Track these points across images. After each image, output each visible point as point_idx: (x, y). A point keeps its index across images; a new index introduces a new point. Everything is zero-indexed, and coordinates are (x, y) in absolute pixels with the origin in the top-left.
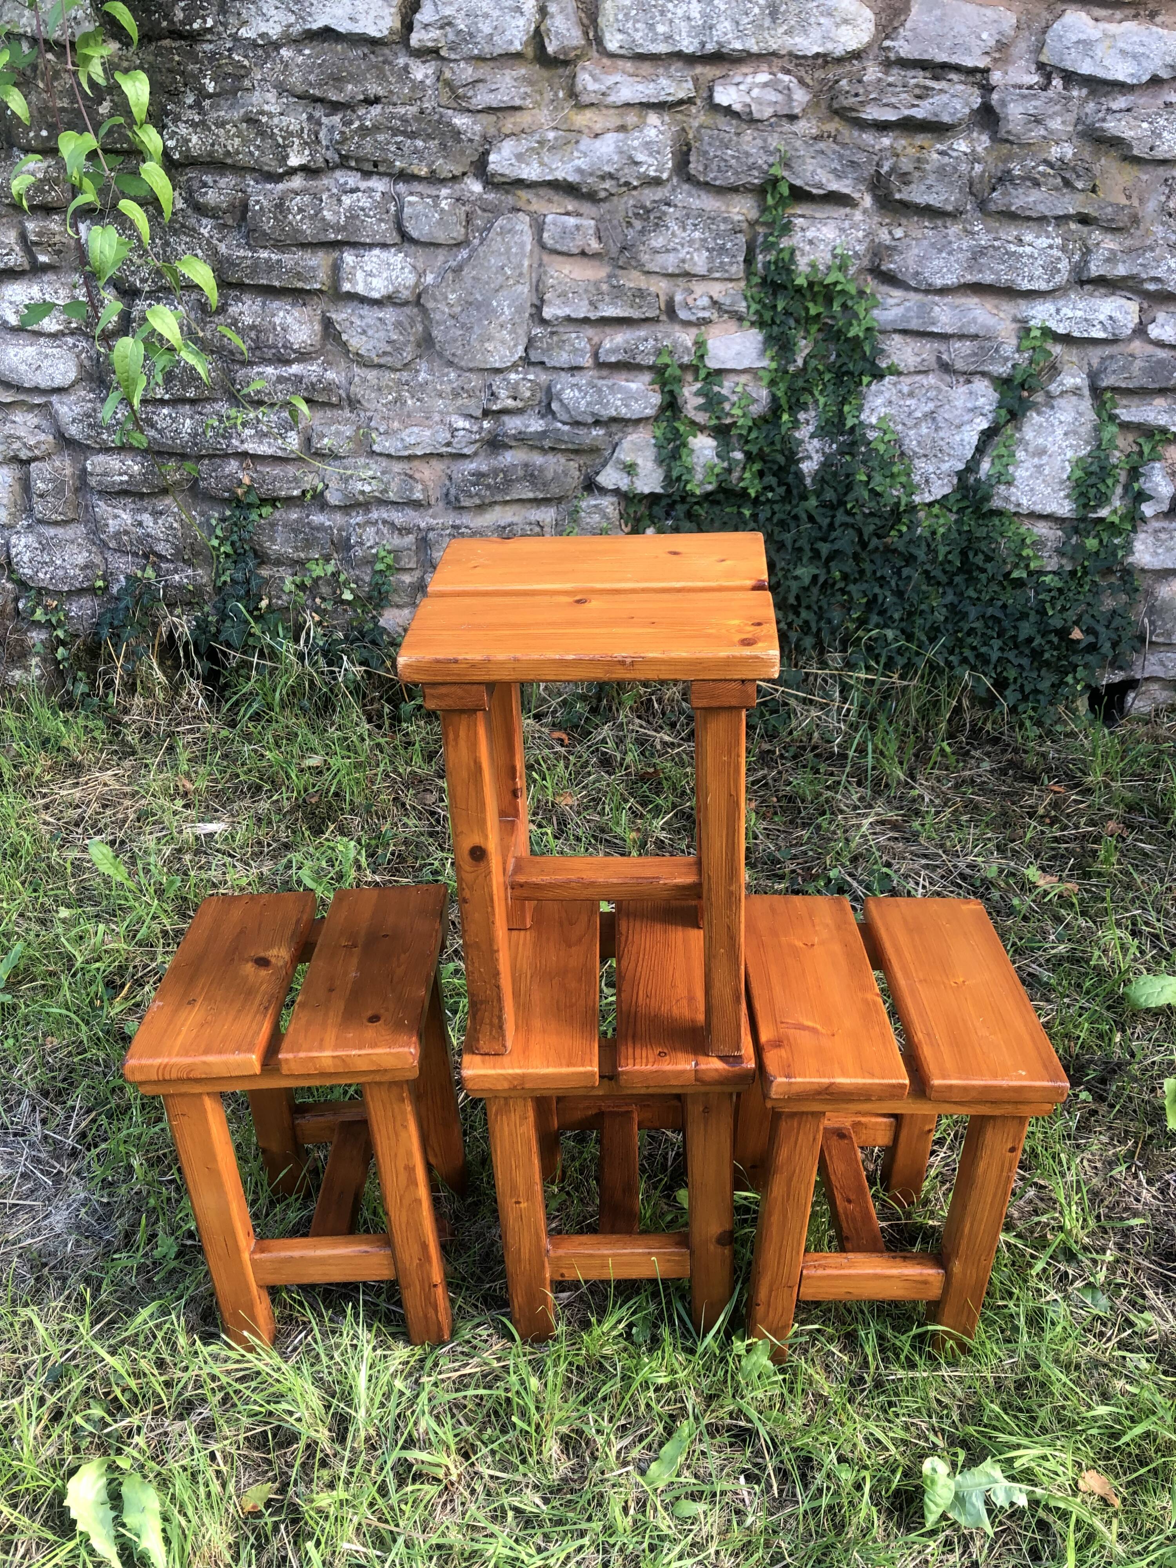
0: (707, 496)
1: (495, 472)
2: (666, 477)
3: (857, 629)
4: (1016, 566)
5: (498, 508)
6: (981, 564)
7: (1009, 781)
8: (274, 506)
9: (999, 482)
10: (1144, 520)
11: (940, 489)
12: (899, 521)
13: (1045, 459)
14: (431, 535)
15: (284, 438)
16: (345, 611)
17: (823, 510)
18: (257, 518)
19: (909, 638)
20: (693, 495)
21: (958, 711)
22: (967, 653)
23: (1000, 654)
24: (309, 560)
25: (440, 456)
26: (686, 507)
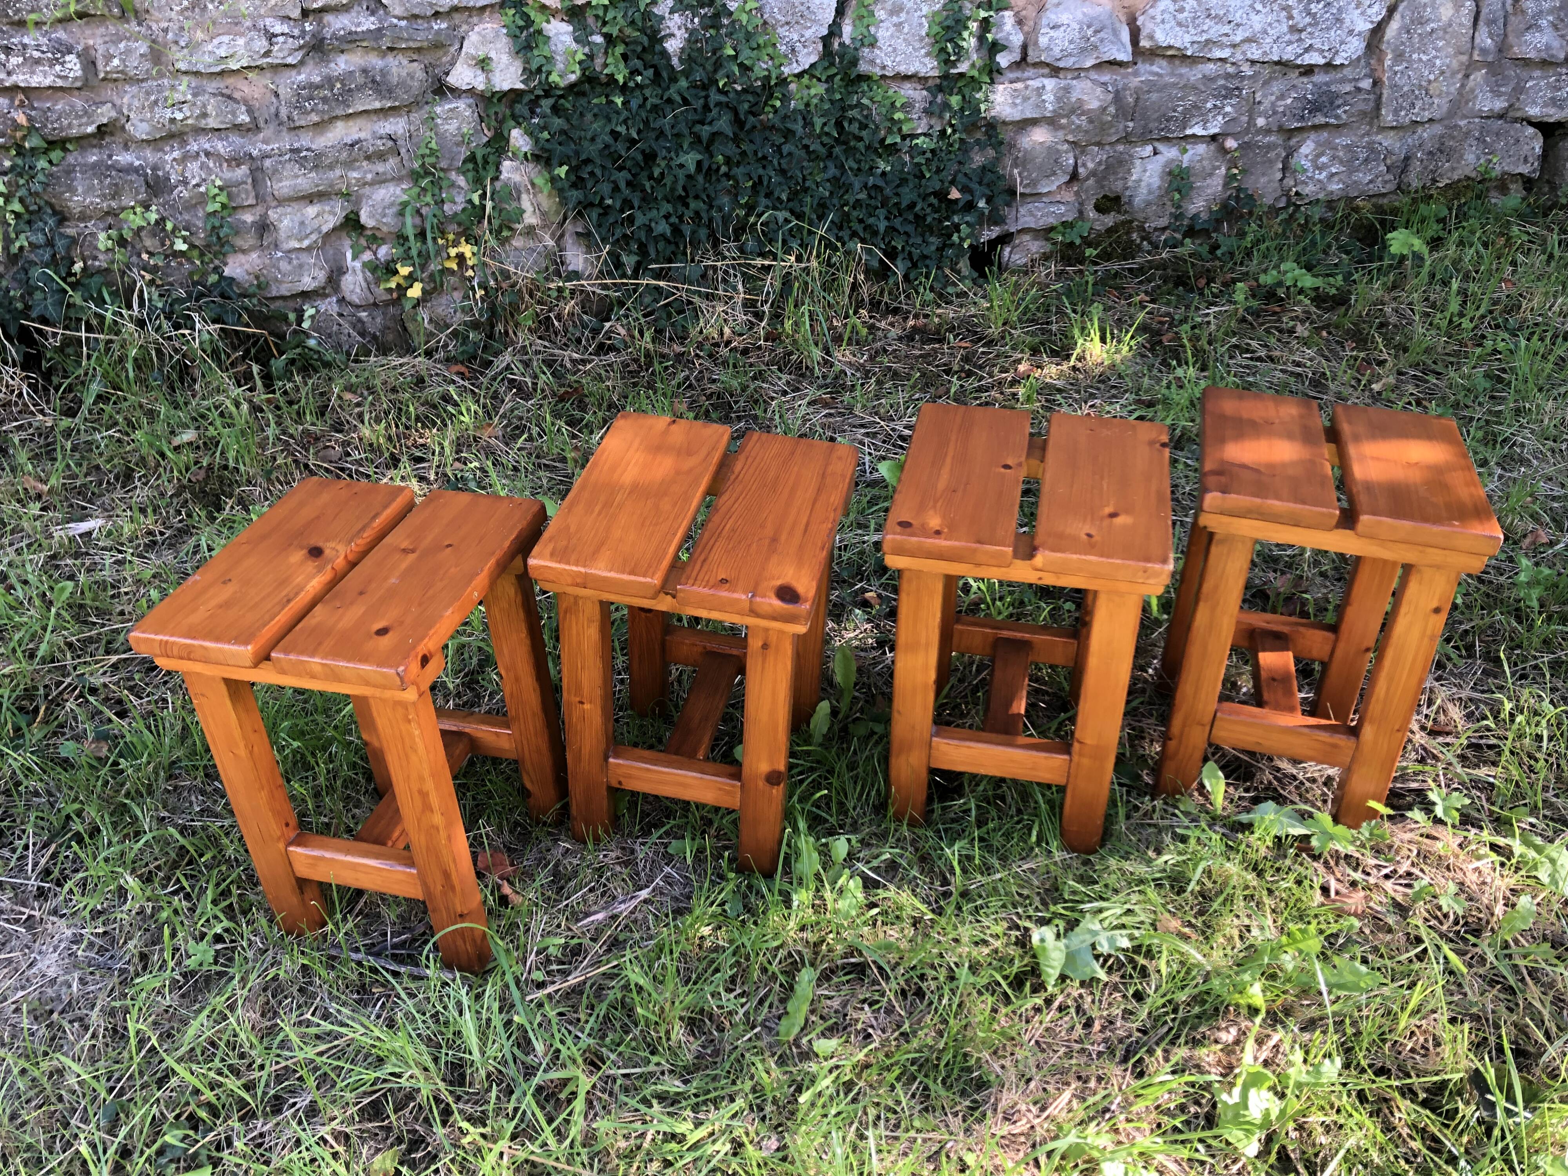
0: (572, 86)
1: (329, 81)
2: (525, 69)
3: (748, 215)
4: (889, 131)
5: (340, 124)
6: (856, 132)
7: (918, 345)
8: (65, 150)
9: (863, 45)
10: (999, 71)
11: (808, 57)
12: (771, 96)
13: (903, 15)
14: (268, 163)
15: (62, 64)
16: (181, 264)
17: (693, 91)
18: (46, 165)
19: (800, 216)
20: (557, 87)
21: (855, 286)
22: (856, 226)
23: (886, 223)
24: (123, 209)
25: (261, 68)
26: (550, 101)
